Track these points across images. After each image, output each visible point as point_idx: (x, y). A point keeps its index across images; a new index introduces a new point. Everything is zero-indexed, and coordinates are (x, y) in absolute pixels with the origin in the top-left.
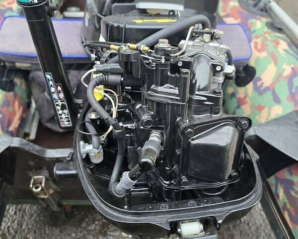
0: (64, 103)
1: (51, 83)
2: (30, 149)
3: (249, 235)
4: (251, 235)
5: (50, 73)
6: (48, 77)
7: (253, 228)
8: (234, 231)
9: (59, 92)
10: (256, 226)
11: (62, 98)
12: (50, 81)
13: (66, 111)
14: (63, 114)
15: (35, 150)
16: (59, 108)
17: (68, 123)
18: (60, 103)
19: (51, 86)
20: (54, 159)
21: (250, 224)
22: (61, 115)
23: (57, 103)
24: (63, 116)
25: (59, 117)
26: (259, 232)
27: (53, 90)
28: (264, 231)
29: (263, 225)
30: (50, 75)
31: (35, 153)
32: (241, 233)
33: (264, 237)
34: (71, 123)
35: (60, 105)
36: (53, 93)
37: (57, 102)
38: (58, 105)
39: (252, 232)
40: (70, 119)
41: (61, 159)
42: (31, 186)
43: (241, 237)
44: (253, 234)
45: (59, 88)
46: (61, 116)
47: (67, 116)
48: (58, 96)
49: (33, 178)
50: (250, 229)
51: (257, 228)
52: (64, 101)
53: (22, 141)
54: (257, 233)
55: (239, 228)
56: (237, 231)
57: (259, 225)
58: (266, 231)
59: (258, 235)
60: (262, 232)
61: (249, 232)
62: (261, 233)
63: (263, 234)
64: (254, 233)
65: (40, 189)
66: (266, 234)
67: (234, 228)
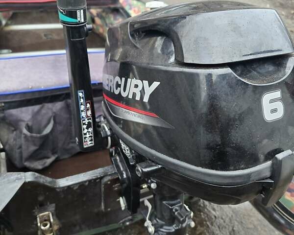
0: (90, 120)
1: (82, 100)
2: (43, 181)
3: (225, 228)
4: (227, 226)
5: (83, 91)
6: (81, 94)
7: (227, 220)
8: (213, 227)
9: (88, 110)
10: (228, 217)
11: (89, 115)
12: (82, 99)
13: (91, 130)
14: (87, 133)
15: (48, 182)
16: (85, 126)
17: (91, 142)
18: (86, 121)
19: (81, 105)
20: (66, 188)
21: (224, 217)
22: (85, 134)
23: (84, 122)
24: (88, 135)
25: (84, 136)
26: (233, 222)
27: (82, 108)
28: (236, 220)
29: (234, 216)
30: (82, 92)
31: (48, 184)
32: (219, 228)
33: (238, 225)
34: (93, 142)
35: (87, 123)
36: (82, 111)
37: (84, 120)
38: (84, 124)
39: (227, 224)
40: (93, 138)
41: (72, 187)
42: (39, 224)
43: (220, 231)
44: (229, 226)
45: (88, 105)
46: (85, 136)
47: (91, 135)
48: (87, 114)
49: (38, 216)
50: (224, 222)
51: (230, 220)
52: (90, 119)
53: (35, 175)
54: (231, 223)
55: (217, 224)
56: (215, 226)
57: (230, 216)
58: (238, 219)
59: (232, 225)
60: (236, 222)
61: (225, 225)
62: (234, 223)
63: (236, 223)
64: (230, 224)
65: (48, 226)
66: (239, 223)
67: (212, 225)
